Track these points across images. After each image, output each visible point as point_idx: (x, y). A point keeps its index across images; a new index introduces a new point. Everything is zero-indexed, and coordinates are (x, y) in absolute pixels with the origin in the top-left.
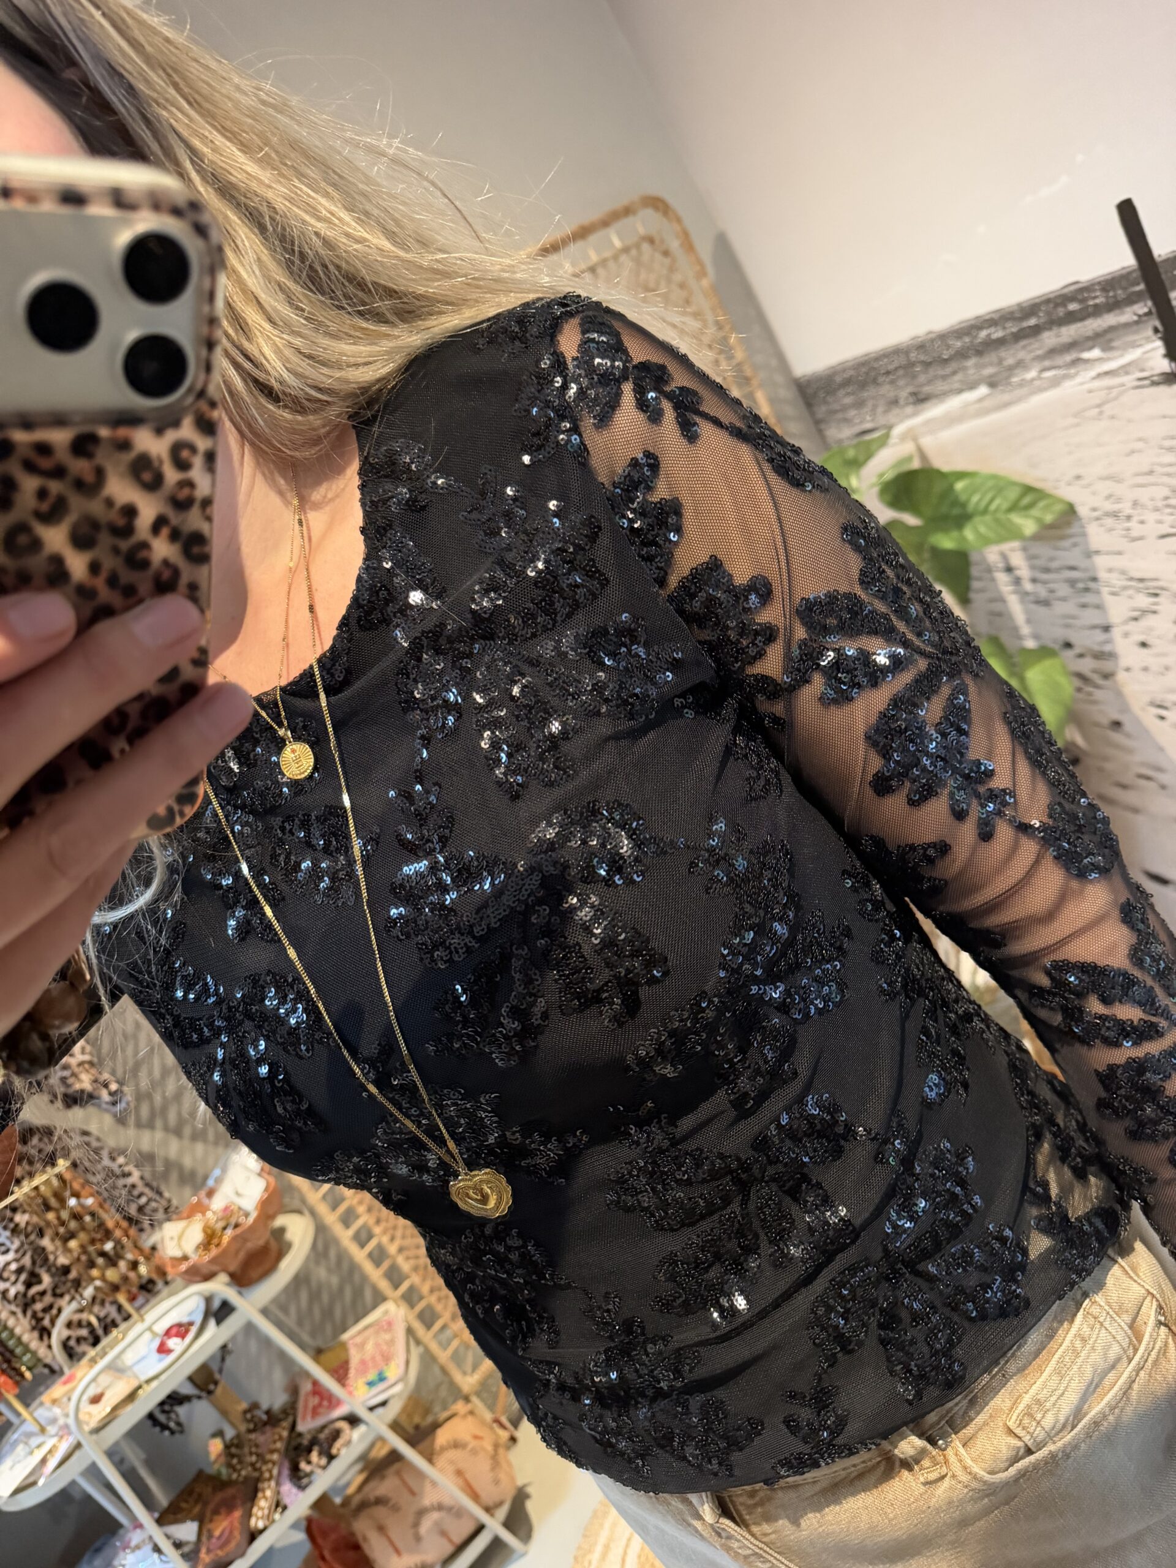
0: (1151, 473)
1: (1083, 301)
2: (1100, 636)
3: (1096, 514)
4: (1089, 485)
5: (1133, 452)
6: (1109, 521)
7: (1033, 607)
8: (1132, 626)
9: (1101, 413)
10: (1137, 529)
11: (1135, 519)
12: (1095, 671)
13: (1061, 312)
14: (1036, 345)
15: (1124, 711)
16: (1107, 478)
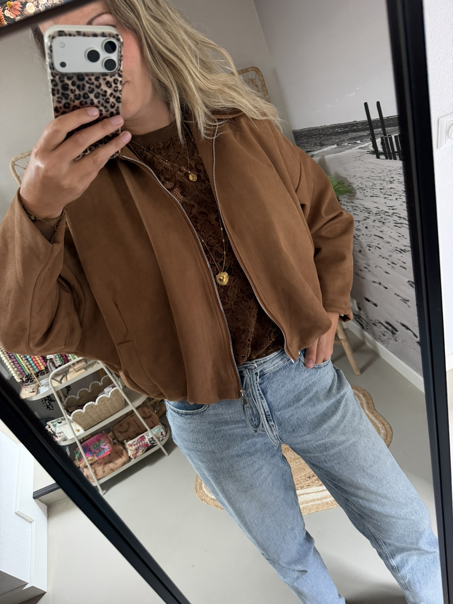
0: (369, 178)
3: (358, 187)
4: (357, 178)
5: (366, 171)
6: (360, 190)
8: (364, 222)
9: (360, 159)
10: (366, 194)
11: (366, 190)
15: (362, 247)
16: (361, 177)
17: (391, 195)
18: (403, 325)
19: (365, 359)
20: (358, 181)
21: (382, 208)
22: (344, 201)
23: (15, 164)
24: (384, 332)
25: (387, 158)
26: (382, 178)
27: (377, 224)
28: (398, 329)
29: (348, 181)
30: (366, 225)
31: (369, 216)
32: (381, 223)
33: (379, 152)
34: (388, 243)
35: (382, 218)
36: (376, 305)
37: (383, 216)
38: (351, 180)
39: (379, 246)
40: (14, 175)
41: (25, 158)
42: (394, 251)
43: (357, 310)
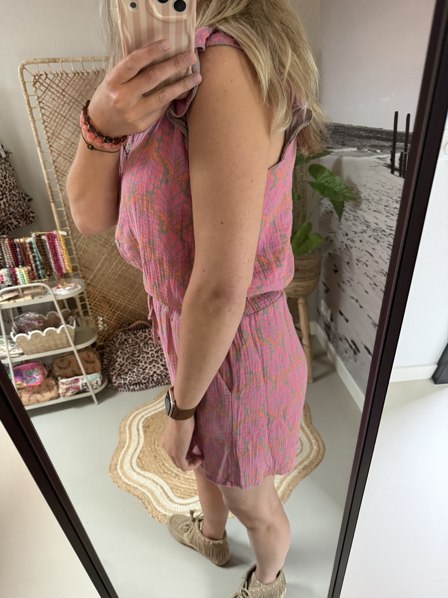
0: (378, 191)
1: (382, 135)
2: (354, 235)
3: (365, 198)
4: (366, 189)
5: (377, 184)
6: (366, 201)
7: (344, 219)
8: (360, 235)
9: (375, 169)
10: (371, 207)
11: (371, 203)
12: (350, 245)
13: (377, 135)
14: (369, 142)
15: (351, 259)
16: (370, 188)
17: (393, 215)
18: (367, 348)
19: (322, 369)
20: (366, 192)
21: (380, 226)
22: (348, 208)
23: (24, 68)
24: (347, 349)
25: (400, 176)
26: (390, 195)
27: (372, 240)
28: (361, 350)
29: (357, 189)
30: (361, 238)
31: (367, 230)
32: (376, 241)
33: (395, 167)
34: (377, 262)
35: (378, 235)
36: (347, 321)
37: (380, 234)
38: (361, 189)
39: (367, 263)
40: (20, 79)
41: (37, 64)
42: (380, 273)
43: (329, 320)
